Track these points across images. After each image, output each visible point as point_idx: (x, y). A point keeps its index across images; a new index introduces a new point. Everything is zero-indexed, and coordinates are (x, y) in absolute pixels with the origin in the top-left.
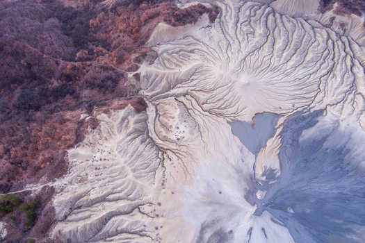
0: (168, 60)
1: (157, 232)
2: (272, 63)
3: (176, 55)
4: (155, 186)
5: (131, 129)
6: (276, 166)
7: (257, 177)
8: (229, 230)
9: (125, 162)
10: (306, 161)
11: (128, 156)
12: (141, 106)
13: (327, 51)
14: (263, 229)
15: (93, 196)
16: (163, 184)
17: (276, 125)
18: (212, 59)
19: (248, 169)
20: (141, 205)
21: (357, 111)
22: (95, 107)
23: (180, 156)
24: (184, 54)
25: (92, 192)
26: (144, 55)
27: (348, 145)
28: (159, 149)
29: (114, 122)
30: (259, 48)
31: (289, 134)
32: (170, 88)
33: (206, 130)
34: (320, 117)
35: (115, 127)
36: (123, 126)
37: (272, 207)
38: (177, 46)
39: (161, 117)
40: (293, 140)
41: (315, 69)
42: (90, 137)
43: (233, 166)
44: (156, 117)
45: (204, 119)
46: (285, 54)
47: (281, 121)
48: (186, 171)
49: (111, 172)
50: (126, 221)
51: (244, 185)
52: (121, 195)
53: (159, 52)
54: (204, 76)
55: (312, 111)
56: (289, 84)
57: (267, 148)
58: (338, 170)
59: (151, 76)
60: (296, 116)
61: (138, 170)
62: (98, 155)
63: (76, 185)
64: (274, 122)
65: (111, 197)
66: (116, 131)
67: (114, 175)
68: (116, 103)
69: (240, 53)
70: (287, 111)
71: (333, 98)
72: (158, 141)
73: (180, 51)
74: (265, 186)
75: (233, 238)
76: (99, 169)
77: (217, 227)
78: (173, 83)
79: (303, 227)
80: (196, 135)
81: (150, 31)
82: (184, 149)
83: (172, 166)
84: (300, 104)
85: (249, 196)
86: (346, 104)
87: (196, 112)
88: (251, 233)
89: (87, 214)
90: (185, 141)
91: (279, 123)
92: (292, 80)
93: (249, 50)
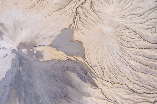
2: (129, 49)
6: (46, 59)
7: (35, 48)
8: (3, 38)
10: (54, 76)
13: (152, 88)
14: (7, 55)
18: (121, 4)
19: (39, 41)
27: (73, 101)
30: (142, 38)
31: (71, 65)
33: (62, 12)
34: (90, 84)
37: (19, 58)
40: (67, 68)
41: (132, 80)
43: (39, 33)
45: (70, 10)
46: (140, 57)
47: (80, 59)
48: (31, 7)
51: (29, 41)
55: (94, 79)
56: (112, 62)
57: (57, 52)
58: (54, 95)
60: (87, 69)
64: (78, 54)
70: (89, 62)
74: (31, 53)
77: (3, 31)
79: (14, 76)
80: (56, 7)
84: (97, 70)
85: (22, 45)
86: (106, 101)
88: (4, 49)
90: (50, 2)
91: (78, 58)
92: (117, 64)
93: (138, 31)
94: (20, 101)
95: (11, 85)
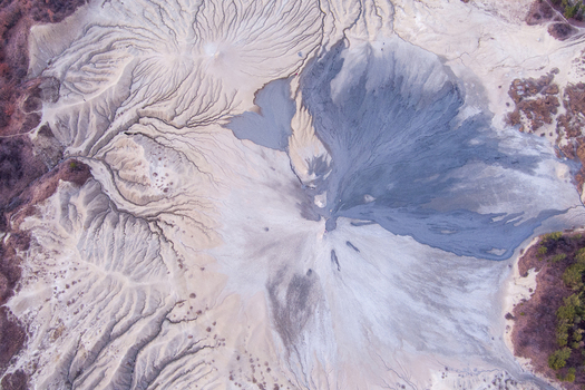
0: (81, 80)
1: (212, 334)
3: (88, 67)
4: (172, 274)
5: (85, 216)
6: (321, 150)
7: (305, 179)
8: (306, 271)
9: (107, 268)
10: (355, 123)
11: (106, 256)
12: (80, 173)
14: (348, 243)
15: (89, 344)
16: (181, 266)
17: (290, 94)
18: (147, 45)
19: (285, 178)
20: (168, 312)
21: (386, 18)
22: (8, 215)
23: (182, 212)
24: (99, 59)
25: (84, 340)
26: (37, 92)
28: (146, 220)
29: (52, 221)
32: (109, 123)
33: (197, 154)
34: (343, 52)
35: (59, 227)
36: (71, 217)
37: (344, 208)
38: (81, 51)
39: (121, 173)
40: (325, 103)
42: (28, 264)
43: (264, 184)
44: (113, 177)
45: (187, 139)
47: (294, 84)
48: (203, 228)
49: (96, 294)
50: (160, 347)
51: (292, 200)
52: (130, 316)
53: (59, 75)
54: (149, 78)
55: (328, 49)
56: (279, 26)
57: (295, 132)
58: (400, 112)
59: (67, 118)
61: (134, 267)
62: (59, 283)
63: (54, 346)
64: (286, 93)
65: (117, 329)
66: (64, 232)
67: (101, 296)
68: (37, 190)
69: (185, 15)
70: (295, 67)
71: (347, 16)
72: (138, 210)
73: (91, 56)
74: (321, 186)
75: (316, 278)
76: (74, 301)
77: (288, 278)
78: (109, 111)
79: (396, 210)
80: (187, 170)
81: (23, 47)
82: (182, 199)
83: (179, 232)
84: (307, 47)
85: (308, 211)
86: (367, 16)
87: (169, 136)
89: (96, 374)
90: (178, 187)
91: (294, 89)
92: (279, 17)
93: (195, 3)
94: (452, 181)
95: (423, 214)
